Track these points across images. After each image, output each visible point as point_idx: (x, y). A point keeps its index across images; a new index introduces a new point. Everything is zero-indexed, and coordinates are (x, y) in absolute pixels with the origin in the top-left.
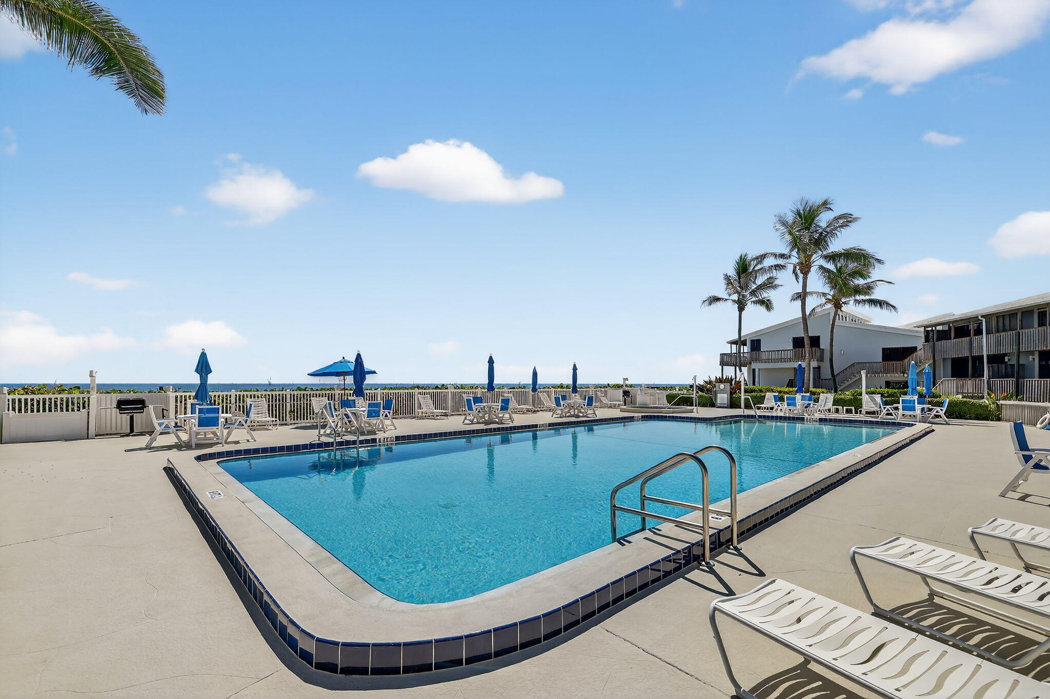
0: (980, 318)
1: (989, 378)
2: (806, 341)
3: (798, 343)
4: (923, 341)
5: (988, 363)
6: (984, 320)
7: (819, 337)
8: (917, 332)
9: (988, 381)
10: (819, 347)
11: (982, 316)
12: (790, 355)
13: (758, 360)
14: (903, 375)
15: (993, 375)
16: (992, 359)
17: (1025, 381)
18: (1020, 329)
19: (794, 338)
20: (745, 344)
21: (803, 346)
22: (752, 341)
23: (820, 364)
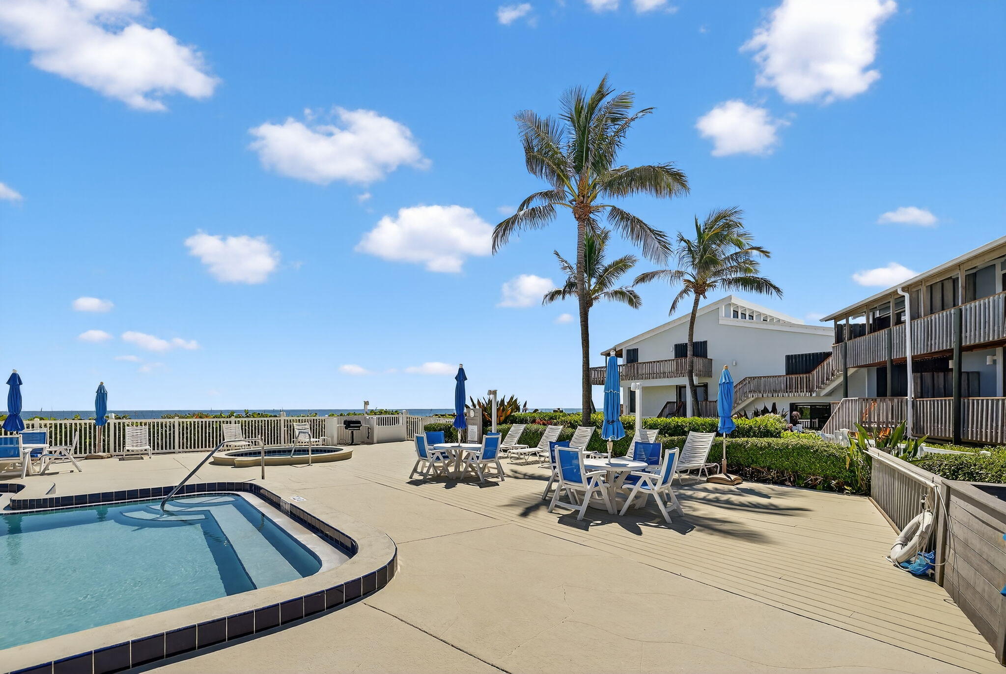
0: (900, 292)
1: (916, 397)
2: (690, 348)
3: (680, 350)
4: (833, 340)
5: (914, 371)
6: (907, 296)
7: (705, 342)
8: (824, 329)
9: (913, 402)
10: (707, 357)
11: (903, 289)
12: (670, 367)
13: (636, 377)
14: (811, 395)
15: (922, 393)
16: (920, 364)
17: (971, 401)
18: (962, 303)
19: (676, 346)
20: (621, 356)
21: (685, 355)
22: (628, 351)
23: (705, 380)
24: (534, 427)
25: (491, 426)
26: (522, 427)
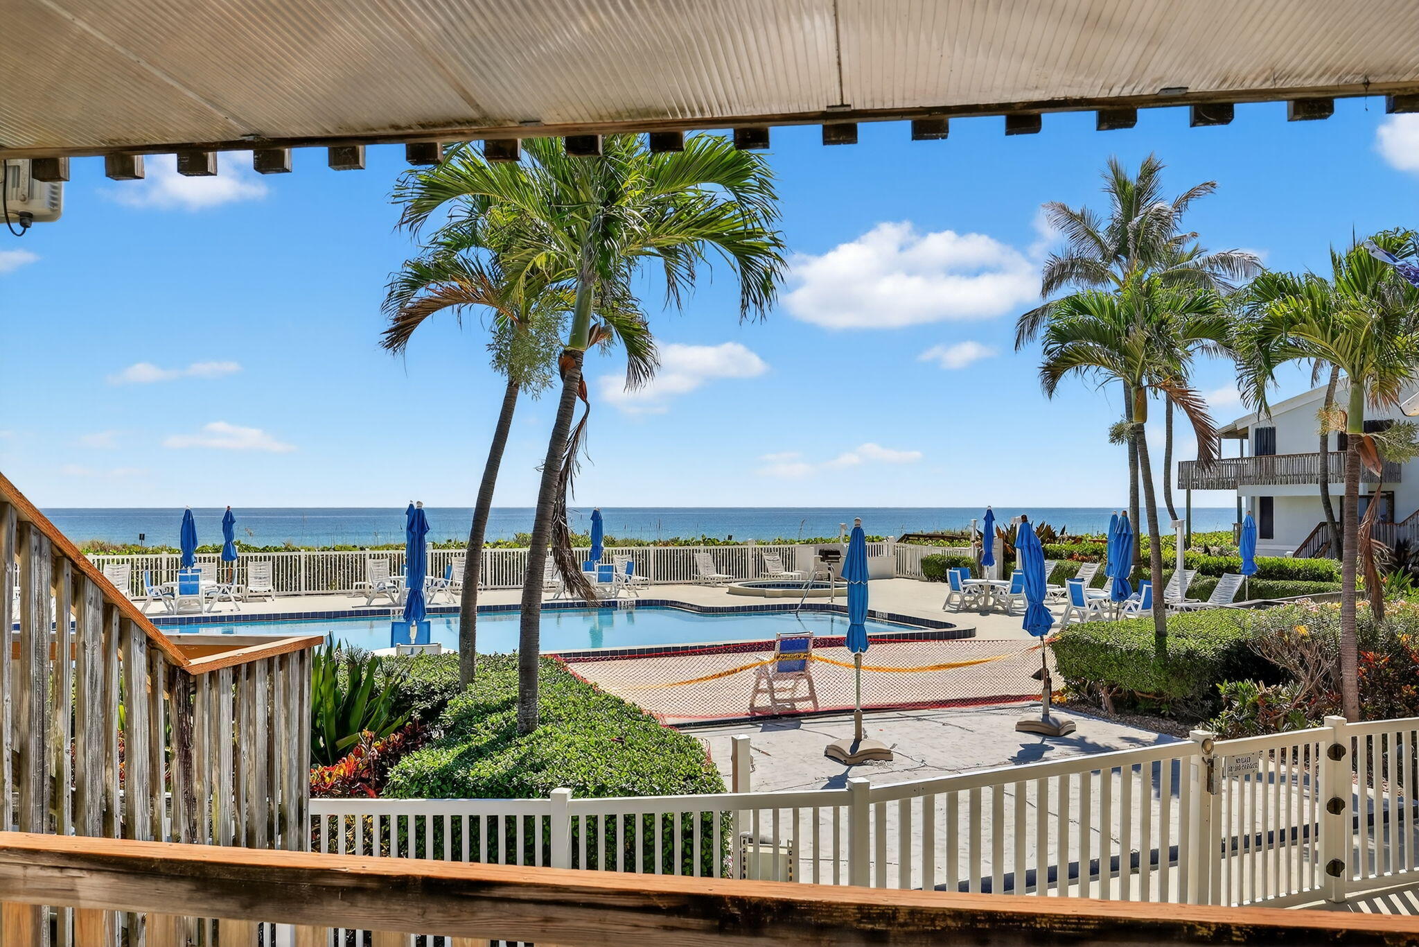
22: (1259, 432)
23: (1387, 487)
24: (1068, 563)
25: (1015, 560)
26: (1055, 563)
